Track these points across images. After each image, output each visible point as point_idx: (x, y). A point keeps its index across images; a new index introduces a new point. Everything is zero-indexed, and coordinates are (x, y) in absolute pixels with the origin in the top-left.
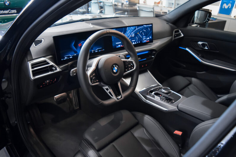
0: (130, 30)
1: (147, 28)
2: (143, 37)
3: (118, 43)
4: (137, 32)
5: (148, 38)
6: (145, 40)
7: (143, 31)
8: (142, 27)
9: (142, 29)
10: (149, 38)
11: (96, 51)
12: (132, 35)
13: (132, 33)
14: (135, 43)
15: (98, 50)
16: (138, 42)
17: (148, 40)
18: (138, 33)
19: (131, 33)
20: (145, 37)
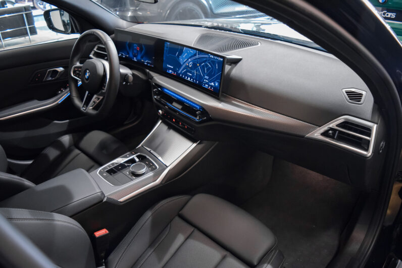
0: (187, 53)
1: (213, 62)
2: (204, 76)
3: (169, 66)
4: (197, 62)
5: (212, 84)
6: (207, 83)
7: (207, 66)
8: (206, 56)
9: (206, 61)
10: (215, 84)
11: (146, 64)
12: (188, 64)
13: (190, 60)
14: (190, 79)
15: (147, 63)
16: (196, 81)
17: (212, 86)
18: (198, 65)
19: (188, 60)
20: (206, 77)
